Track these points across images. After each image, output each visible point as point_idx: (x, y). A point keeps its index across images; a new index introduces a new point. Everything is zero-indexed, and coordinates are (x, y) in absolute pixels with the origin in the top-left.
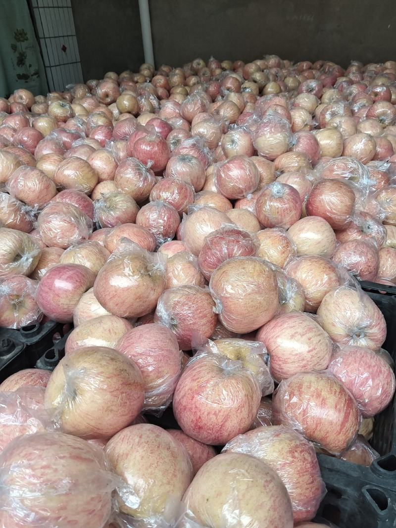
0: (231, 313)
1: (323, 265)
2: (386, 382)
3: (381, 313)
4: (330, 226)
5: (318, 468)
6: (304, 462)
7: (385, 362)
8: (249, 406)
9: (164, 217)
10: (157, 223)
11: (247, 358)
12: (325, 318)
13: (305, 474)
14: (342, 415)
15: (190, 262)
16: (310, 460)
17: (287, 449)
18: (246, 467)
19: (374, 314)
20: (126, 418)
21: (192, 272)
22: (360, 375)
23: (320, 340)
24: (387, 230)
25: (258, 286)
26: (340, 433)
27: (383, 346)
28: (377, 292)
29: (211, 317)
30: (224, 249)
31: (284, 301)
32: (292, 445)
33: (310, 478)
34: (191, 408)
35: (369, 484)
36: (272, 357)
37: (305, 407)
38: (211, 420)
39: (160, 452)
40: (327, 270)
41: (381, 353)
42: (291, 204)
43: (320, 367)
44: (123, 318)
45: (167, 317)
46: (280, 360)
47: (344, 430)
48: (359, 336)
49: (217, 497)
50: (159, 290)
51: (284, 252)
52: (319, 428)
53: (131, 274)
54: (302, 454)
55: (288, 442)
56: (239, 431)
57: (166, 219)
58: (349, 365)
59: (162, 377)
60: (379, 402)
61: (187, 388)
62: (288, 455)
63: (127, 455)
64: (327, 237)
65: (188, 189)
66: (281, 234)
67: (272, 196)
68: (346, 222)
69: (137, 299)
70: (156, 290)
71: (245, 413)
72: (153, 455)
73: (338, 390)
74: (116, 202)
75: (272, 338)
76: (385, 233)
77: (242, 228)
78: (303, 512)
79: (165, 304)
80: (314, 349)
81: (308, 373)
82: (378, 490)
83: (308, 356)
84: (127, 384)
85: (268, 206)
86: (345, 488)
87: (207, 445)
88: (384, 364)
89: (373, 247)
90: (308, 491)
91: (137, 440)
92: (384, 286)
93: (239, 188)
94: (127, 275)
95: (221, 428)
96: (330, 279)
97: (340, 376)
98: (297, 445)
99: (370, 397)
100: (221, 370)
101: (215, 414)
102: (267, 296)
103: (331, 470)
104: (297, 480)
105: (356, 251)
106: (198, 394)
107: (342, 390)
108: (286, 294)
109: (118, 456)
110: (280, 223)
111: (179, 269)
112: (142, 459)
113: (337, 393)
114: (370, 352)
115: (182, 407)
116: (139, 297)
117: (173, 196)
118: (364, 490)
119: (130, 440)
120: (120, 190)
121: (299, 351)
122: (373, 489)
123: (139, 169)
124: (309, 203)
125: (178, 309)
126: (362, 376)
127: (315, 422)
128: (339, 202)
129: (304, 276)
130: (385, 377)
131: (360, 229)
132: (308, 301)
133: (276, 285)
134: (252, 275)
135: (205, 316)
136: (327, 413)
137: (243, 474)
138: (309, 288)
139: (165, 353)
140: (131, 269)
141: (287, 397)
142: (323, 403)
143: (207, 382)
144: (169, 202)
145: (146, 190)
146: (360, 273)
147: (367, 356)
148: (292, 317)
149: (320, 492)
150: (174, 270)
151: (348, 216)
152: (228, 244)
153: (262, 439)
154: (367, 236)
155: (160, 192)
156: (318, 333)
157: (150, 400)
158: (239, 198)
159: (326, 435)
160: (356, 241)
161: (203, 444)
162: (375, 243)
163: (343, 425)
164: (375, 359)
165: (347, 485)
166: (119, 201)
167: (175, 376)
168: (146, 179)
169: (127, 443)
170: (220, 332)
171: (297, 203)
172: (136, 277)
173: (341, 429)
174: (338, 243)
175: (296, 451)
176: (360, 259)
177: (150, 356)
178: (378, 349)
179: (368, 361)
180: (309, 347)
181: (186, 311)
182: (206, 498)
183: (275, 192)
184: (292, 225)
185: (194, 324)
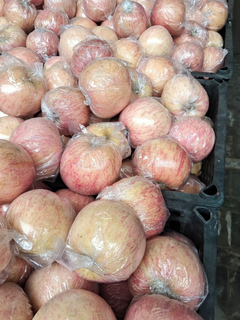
0: (97, 103)
1: (164, 61)
2: (209, 137)
3: (205, 90)
4: (168, 32)
5: (163, 200)
6: (152, 198)
7: (208, 124)
8: (113, 166)
9: (46, 40)
10: (42, 45)
11: (112, 134)
12: (166, 100)
13: (154, 206)
14: (179, 163)
15: (64, 69)
16: (156, 196)
17: (140, 191)
18: (108, 210)
19: (200, 92)
20: (19, 188)
21: (67, 76)
22: (191, 135)
23: (162, 115)
24: (209, 34)
25: (114, 79)
26: (178, 175)
27: (207, 115)
28: (202, 78)
29: (84, 109)
30: (88, 55)
31: (137, 91)
32: (143, 188)
33: (157, 208)
34: (71, 174)
35: (198, 205)
36: (130, 131)
37: (153, 162)
38: (86, 180)
39: (46, 208)
40: (167, 65)
41: (205, 120)
42: (139, 17)
43: (163, 133)
44: (17, 117)
45: (50, 113)
46: (135, 133)
47: (180, 173)
48: (189, 109)
49: (87, 234)
50: (41, 92)
51: (136, 56)
52: (163, 174)
53: (14, 81)
54: (151, 193)
55: (140, 186)
56: (107, 184)
57: (47, 41)
58: (183, 130)
59: (48, 155)
60: (204, 152)
61: (67, 160)
62: (141, 195)
63: (21, 214)
64: (166, 40)
65: (63, 17)
66: (133, 41)
67: (124, 12)
68: (180, 28)
69: (23, 101)
70: (38, 93)
71: (110, 171)
72: (41, 211)
73: (175, 148)
74: (9, 33)
75: (129, 117)
76: (208, 35)
77: (102, 38)
78: (153, 231)
79: (47, 102)
80: (158, 122)
81: (155, 139)
82: (204, 208)
83: (154, 127)
84: (14, 163)
85: (122, 21)
86: (182, 210)
87: (88, 196)
88: (207, 126)
89: (200, 45)
90: (156, 217)
91: (28, 202)
92: (207, 74)
93: (101, 11)
94: (12, 83)
95: (94, 184)
96: (169, 71)
97: (177, 138)
98: (147, 188)
99: (198, 149)
100: (91, 145)
101: (88, 175)
102: (122, 86)
103: (173, 200)
104: (148, 211)
105: (187, 49)
106: (75, 163)
107: (178, 147)
108: (139, 85)
109: (14, 216)
110: (132, 34)
111: (56, 76)
112: (32, 215)
113: (175, 149)
114: (198, 119)
115: (65, 174)
116: (25, 100)
117: (52, 23)
118: (195, 210)
119: (22, 203)
120: (10, 23)
121: (148, 124)
122: (201, 209)
123: (22, 4)
124: (152, 16)
125: (57, 106)
126: (192, 136)
127: (160, 170)
128: (173, 12)
129: (151, 71)
130: (208, 134)
131: (190, 34)
132: (155, 90)
133: (129, 78)
134: (108, 71)
135: (79, 108)
136: (168, 163)
137: (106, 215)
138: (155, 80)
139: (47, 138)
140: (13, 77)
141: (140, 157)
142: (165, 157)
143: (80, 154)
144: (49, 28)
145: (30, 21)
146: (190, 66)
147: (195, 122)
148: (142, 101)
149: (165, 215)
150: (52, 76)
151: (181, 23)
152: (90, 50)
153: (123, 187)
154: (195, 38)
155: (41, 21)
156: (161, 110)
157: (42, 172)
158: (102, 20)
159: (168, 178)
160: (187, 42)
161: (85, 195)
162: (201, 43)
163: (179, 170)
164: (201, 123)
165: (184, 208)
166: (11, 32)
167: (58, 154)
168: (28, 11)
169: (21, 205)
170: (94, 120)
171: (143, 16)
172: (19, 84)
173: (178, 173)
174: (174, 45)
175: (146, 192)
176: (190, 55)
177: (35, 141)
178: (203, 117)
179: (196, 125)
180: (155, 121)
181: (63, 106)
182: (81, 235)
183: (125, 9)
184: (141, 34)
185: (71, 115)
